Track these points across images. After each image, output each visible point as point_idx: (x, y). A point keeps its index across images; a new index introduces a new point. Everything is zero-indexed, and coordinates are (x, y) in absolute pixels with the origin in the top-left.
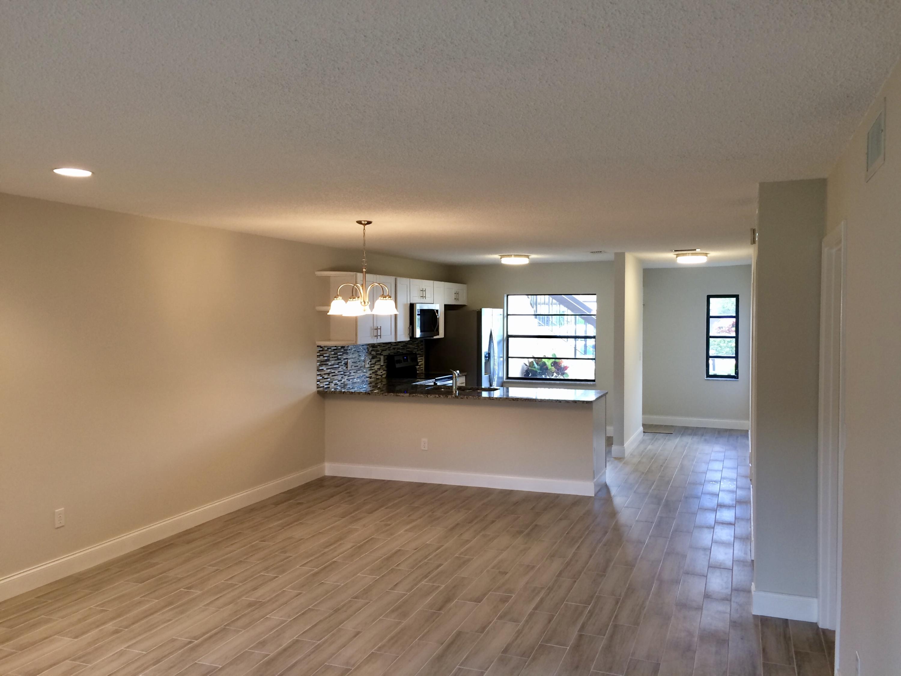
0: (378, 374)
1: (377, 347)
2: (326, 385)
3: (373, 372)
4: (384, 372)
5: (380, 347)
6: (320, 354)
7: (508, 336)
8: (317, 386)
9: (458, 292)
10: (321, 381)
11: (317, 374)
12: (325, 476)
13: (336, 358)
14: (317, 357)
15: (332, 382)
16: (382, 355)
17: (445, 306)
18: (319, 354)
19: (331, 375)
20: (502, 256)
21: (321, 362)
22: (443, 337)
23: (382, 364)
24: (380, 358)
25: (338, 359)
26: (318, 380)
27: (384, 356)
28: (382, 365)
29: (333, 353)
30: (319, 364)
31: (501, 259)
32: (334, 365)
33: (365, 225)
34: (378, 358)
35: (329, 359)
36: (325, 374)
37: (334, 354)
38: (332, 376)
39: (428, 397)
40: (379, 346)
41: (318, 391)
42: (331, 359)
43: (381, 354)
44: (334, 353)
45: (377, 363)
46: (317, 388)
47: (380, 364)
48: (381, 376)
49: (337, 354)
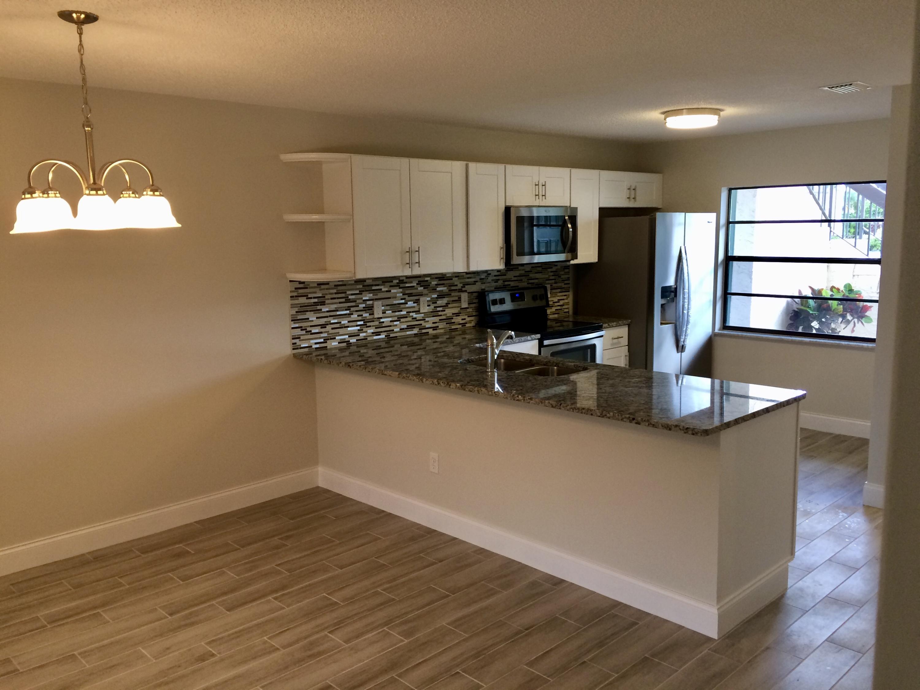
0: (454, 323)
1: (452, 279)
2: (316, 343)
3: (440, 320)
4: (468, 319)
5: (458, 279)
6: (298, 294)
7: (729, 259)
8: (293, 346)
9: (636, 187)
10: (302, 338)
11: (292, 326)
12: (318, 487)
13: (343, 300)
14: (290, 298)
15: (335, 338)
16: (466, 291)
17: (601, 209)
18: (295, 294)
19: (329, 328)
20: (667, 114)
21: (301, 307)
22: (597, 261)
23: (465, 305)
24: (460, 296)
25: (348, 301)
26: (293, 336)
27: (469, 293)
28: (463, 307)
29: (335, 291)
30: (297, 309)
31: (665, 119)
32: (337, 311)
33: (80, 23)
34: (453, 296)
35: (325, 302)
36: (311, 326)
37: (336, 293)
38: (332, 329)
39: (423, 382)
40: (456, 277)
41: (294, 354)
42: (327, 302)
43: (461, 291)
44: (337, 291)
45: (450, 306)
46: (293, 349)
47: (461, 306)
48: (464, 325)
49: (346, 293)
